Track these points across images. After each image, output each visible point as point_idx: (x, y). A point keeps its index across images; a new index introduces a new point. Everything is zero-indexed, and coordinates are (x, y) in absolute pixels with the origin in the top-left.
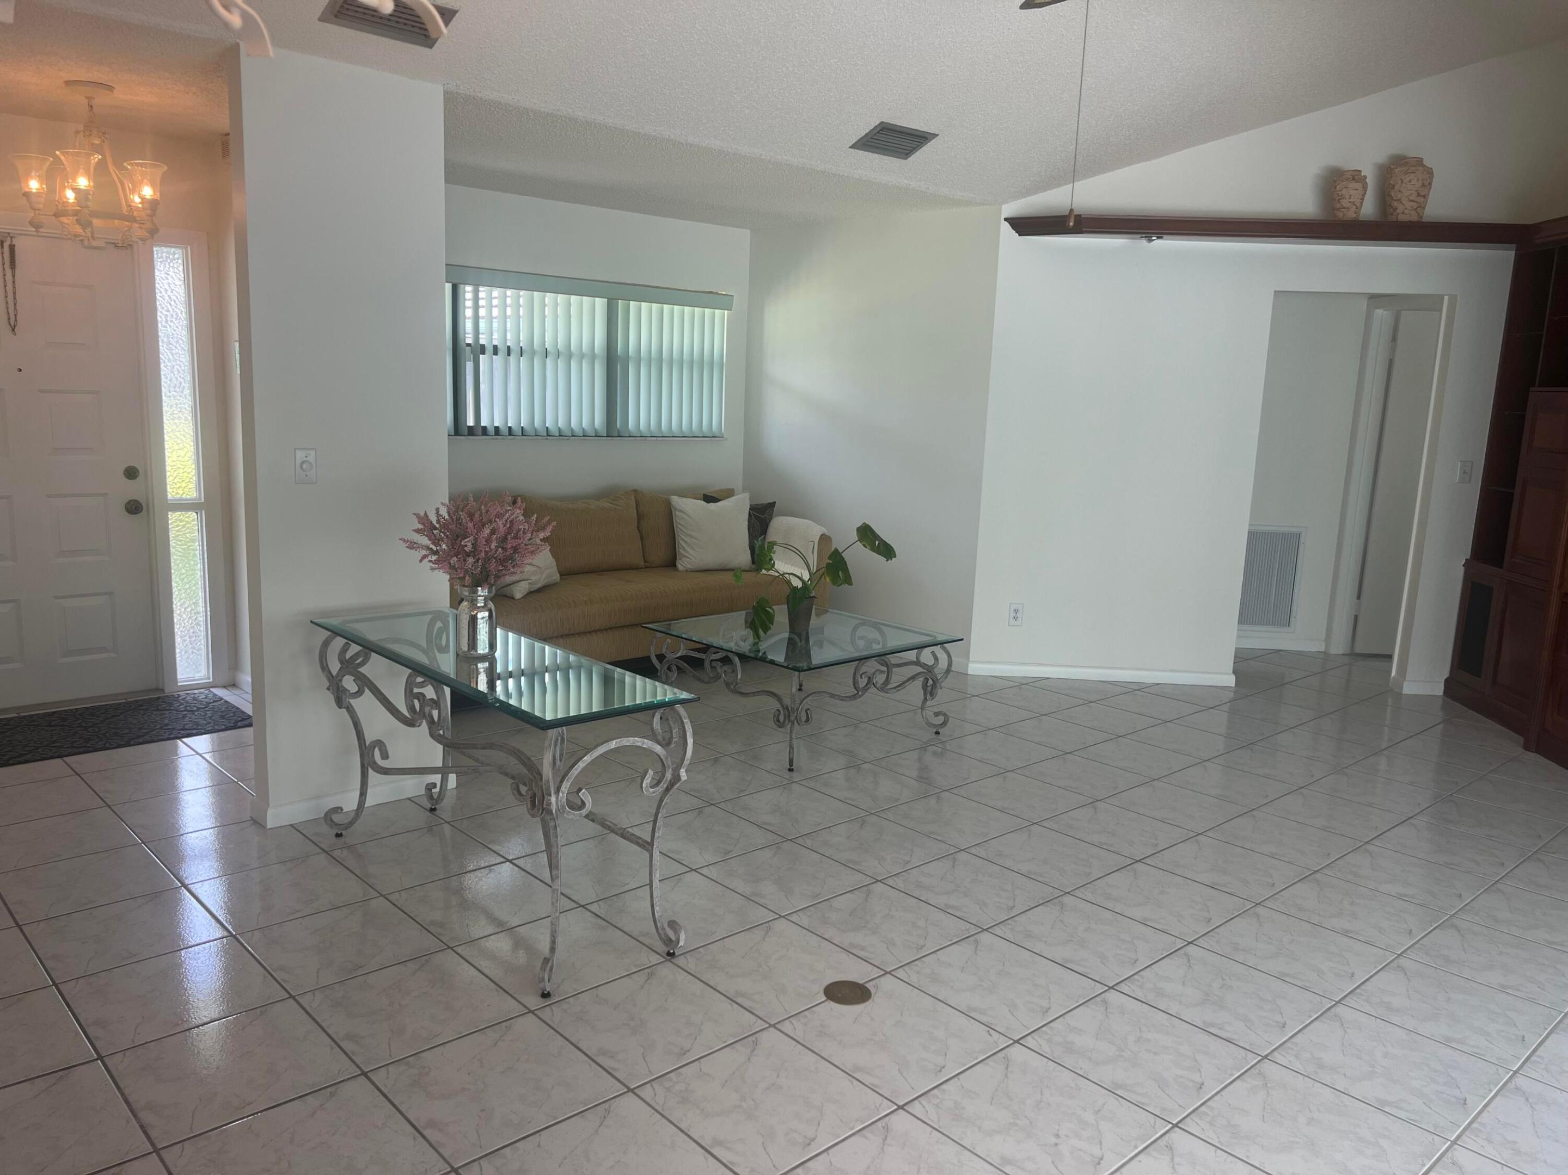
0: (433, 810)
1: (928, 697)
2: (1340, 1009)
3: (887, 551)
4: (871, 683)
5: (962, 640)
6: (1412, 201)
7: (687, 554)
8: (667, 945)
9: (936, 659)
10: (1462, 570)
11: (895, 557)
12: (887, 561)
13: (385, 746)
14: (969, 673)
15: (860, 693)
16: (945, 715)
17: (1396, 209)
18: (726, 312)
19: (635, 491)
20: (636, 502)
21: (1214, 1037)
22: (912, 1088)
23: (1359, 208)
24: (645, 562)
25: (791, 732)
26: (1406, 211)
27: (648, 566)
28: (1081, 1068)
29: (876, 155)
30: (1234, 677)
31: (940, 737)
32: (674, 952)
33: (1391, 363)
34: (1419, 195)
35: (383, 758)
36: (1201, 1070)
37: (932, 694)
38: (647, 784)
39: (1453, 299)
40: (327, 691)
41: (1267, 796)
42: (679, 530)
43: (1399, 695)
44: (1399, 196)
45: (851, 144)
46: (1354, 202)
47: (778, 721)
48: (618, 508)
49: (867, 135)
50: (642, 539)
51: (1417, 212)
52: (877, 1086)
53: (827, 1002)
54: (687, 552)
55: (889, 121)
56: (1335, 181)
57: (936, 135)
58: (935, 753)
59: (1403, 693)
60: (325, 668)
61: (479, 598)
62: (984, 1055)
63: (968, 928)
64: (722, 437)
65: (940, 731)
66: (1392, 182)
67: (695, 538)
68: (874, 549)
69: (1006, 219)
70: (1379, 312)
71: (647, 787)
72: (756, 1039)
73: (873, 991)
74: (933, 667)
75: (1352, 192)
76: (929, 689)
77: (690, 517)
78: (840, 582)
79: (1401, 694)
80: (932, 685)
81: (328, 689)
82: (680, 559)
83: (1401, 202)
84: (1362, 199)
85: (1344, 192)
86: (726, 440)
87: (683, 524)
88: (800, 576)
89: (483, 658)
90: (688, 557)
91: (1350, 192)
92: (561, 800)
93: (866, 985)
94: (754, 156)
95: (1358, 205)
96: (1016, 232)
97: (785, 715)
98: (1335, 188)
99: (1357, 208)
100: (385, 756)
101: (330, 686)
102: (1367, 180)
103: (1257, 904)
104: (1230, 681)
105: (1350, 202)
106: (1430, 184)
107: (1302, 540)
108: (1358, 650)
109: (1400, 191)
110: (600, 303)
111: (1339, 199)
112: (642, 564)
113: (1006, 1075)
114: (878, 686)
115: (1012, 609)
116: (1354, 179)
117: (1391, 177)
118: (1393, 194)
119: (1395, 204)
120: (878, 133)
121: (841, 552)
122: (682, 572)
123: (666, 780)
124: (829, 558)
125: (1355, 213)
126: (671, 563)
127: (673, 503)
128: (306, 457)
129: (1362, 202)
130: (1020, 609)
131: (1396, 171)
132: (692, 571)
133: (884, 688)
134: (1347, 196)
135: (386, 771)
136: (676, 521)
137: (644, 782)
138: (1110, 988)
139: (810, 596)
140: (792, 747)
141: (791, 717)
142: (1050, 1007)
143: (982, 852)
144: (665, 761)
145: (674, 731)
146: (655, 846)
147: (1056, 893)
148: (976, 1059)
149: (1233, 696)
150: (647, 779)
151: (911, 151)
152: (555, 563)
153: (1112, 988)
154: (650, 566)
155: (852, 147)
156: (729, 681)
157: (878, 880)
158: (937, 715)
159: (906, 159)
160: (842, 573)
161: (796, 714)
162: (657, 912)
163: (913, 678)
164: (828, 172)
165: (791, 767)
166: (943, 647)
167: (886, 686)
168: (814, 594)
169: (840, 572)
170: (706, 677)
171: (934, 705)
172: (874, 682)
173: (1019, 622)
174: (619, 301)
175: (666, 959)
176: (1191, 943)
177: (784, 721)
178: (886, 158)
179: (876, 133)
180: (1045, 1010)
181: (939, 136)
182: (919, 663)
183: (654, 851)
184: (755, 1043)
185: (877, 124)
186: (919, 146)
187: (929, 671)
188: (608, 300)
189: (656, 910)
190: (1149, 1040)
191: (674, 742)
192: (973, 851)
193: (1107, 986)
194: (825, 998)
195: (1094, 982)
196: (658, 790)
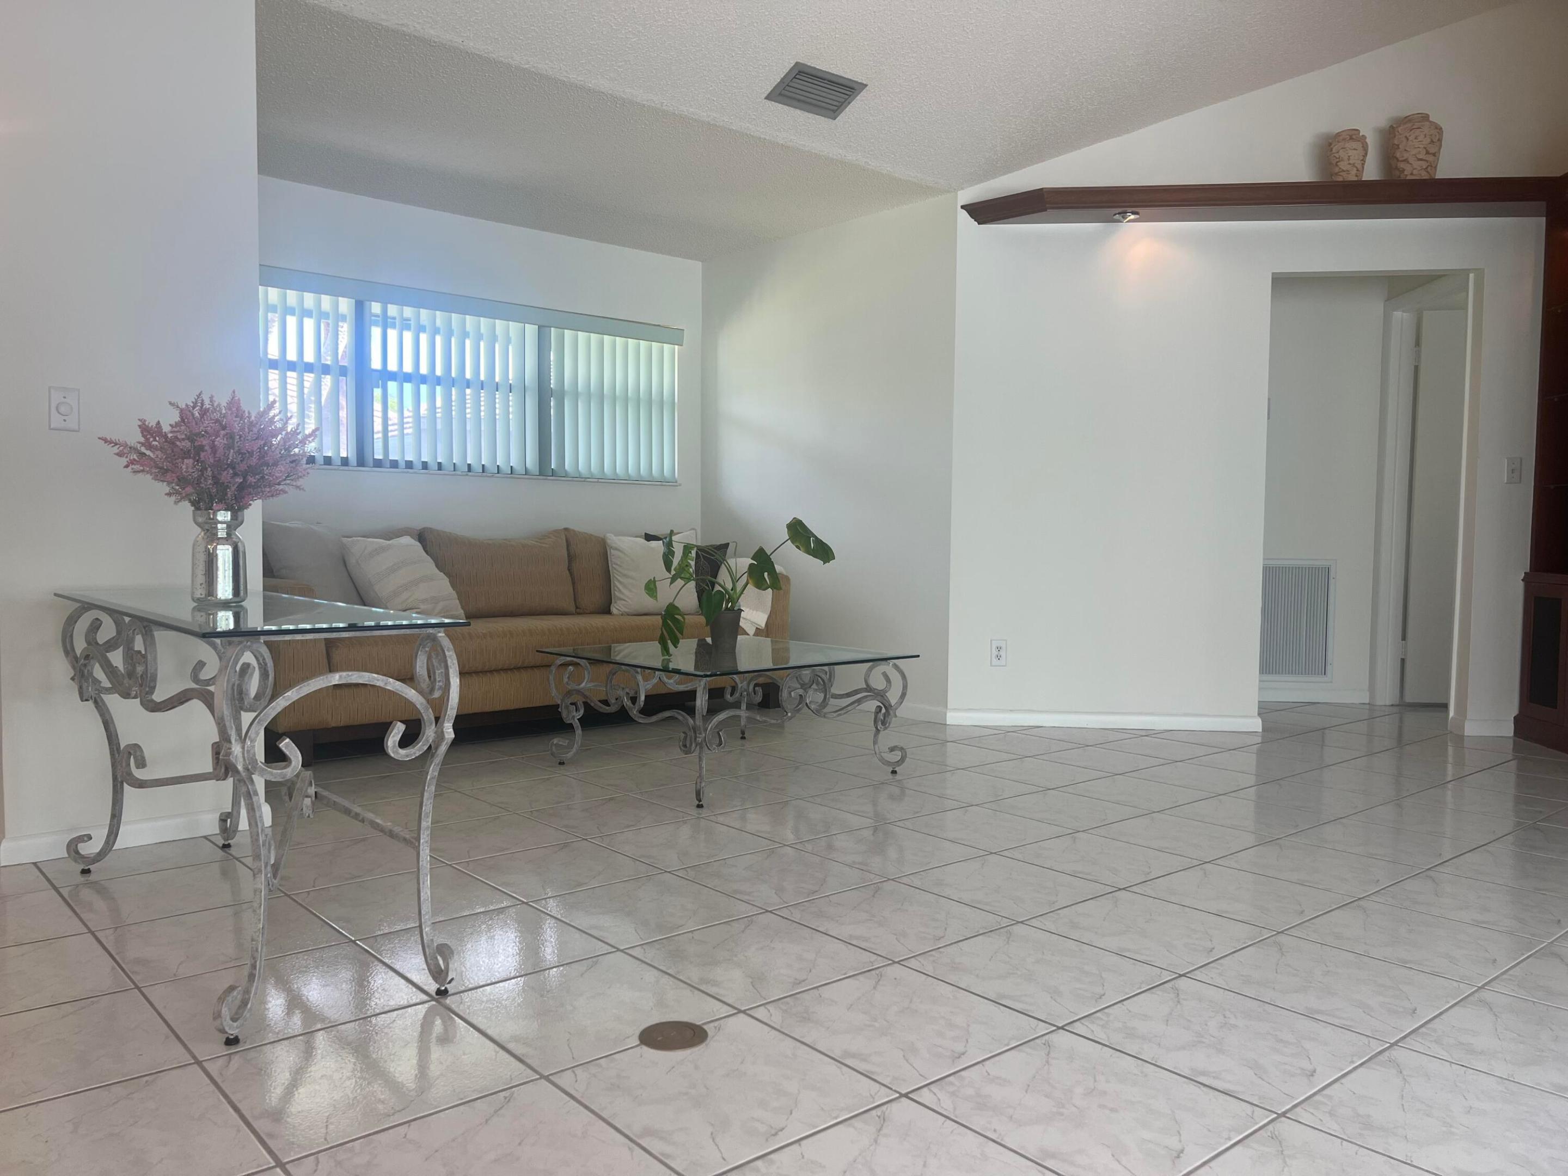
0: (226, 847)
1: (880, 726)
2: (1396, 1053)
3: (823, 552)
4: (804, 704)
5: (918, 656)
6: (1421, 160)
7: (622, 596)
8: (436, 979)
9: (889, 681)
10: (1522, 584)
11: (834, 558)
12: (824, 564)
13: (142, 751)
14: (948, 723)
15: (789, 714)
16: (902, 749)
17: (1404, 170)
18: (676, 347)
19: (566, 529)
20: (567, 542)
21: (1205, 1089)
22: (724, 1159)
23: (1360, 171)
24: (577, 608)
25: (700, 758)
26: (1415, 172)
27: (579, 611)
28: (995, 1131)
29: (799, 112)
30: (1259, 721)
31: (898, 777)
32: (446, 988)
33: (1417, 369)
34: (1427, 153)
35: (138, 767)
36: (1181, 1132)
37: (883, 723)
38: (394, 742)
39: (1480, 273)
40: (71, 681)
41: (1297, 826)
42: (615, 571)
43: (1460, 739)
44: (1406, 155)
45: (766, 94)
46: (1354, 164)
47: (685, 746)
48: (544, 545)
49: (782, 80)
50: (574, 583)
51: (1428, 172)
52: (668, 1156)
53: (639, 1048)
54: (623, 594)
55: (805, 62)
56: (1330, 144)
57: (864, 86)
58: (892, 797)
59: (1465, 734)
60: (68, 650)
61: (219, 526)
62: (849, 1113)
63: (872, 960)
64: (676, 482)
65: (897, 769)
66: (1396, 142)
67: (630, 576)
68: (809, 551)
69: (962, 207)
70: (1398, 315)
71: (394, 746)
72: (511, 1094)
73: (710, 1033)
74: (885, 691)
75: (1351, 153)
76: (881, 716)
77: (626, 555)
78: (767, 586)
79: (1463, 736)
80: (885, 714)
81: (73, 679)
82: (616, 602)
83: (1408, 162)
84: (1363, 161)
85: (1342, 153)
86: (680, 485)
87: (619, 563)
88: (723, 584)
89: (225, 605)
90: (623, 600)
91: (1350, 153)
93: (705, 1027)
94: (653, 105)
95: (1359, 167)
96: (975, 221)
97: (691, 737)
98: (1331, 150)
99: (1358, 170)
100: (141, 764)
101: (75, 675)
102: (1368, 140)
103: (1279, 933)
104: (1256, 724)
105: (1349, 164)
106: (1440, 140)
107: (1332, 575)
108: (1409, 699)
109: (1405, 150)
110: (531, 330)
111: (1337, 162)
112: (573, 609)
113: (875, 1140)
114: (813, 707)
115: (994, 647)
116: (1351, 138)
117: (1395, 137)
118: (1398, 155)
119: (1402, 165)
120: (795, 78)
121: (769, 554)
122: (617, 615)
123: (427, 740)
124: (752, 559)
125: (1357, 176)
126: (606, 610)
127: (609, 541)
128: (65, 397)
129: (1363, 164)
130: (1004, 646)
131: (1400, 129)
132: (628, 615)
133: (818, 712)
134: (1346, 158)
135: (141, 784)
136: (611, 561)
137: (390, 739)
138: (1059, 1028)
139: (736, 608)
140: (700, 776)
141: (698, 739)
142: (966, 1051)
143: (916, 882)
144: (422, 711)
145: (437, 672)
146: (422, 841)
147: (1005, 922)
148: (836, 1118)
149: (1259, 740)
150: (393, 736)
151: (839, 107)
152: (455, 596)
153: (1062, 1028)
154: (581, 611)
155: (768, 98)
156: (632, 706)
157: (767, 911)
158: (892, 749)
159: (835, 119)
160: (768, 575)
161: (704, 735)
162: (427, 935)
163: (859, 701)
164: (746, 134)
165: (701, 803)
166: (896, 667)
167: (824, 708)
168: (740, 606)
169: (766, 574)
170: (609, 705)
171: (889, 738)
172: (808, 702)
173: (1002, 662)
174: (552, 329)
175: (433, 999)
176: (1184, 975)
177: (691, 745)
178: (810, 115)
179: (794, 79)
180: (956, 1055)
181: (867, 88)
182: (868, 688)
183: (421, 847)
184: (508, 1100)
185: (792, 65)
186: (846, 99)
187: (880, 695)
188: (540, 328)
189: (426, 932)
190: (1105, 1093)
191: (437, 687)
192: (905, 880)
193: (1054, 1026)
194: (638, 1042)
195: (1036, 1021)
196: (415, 753)
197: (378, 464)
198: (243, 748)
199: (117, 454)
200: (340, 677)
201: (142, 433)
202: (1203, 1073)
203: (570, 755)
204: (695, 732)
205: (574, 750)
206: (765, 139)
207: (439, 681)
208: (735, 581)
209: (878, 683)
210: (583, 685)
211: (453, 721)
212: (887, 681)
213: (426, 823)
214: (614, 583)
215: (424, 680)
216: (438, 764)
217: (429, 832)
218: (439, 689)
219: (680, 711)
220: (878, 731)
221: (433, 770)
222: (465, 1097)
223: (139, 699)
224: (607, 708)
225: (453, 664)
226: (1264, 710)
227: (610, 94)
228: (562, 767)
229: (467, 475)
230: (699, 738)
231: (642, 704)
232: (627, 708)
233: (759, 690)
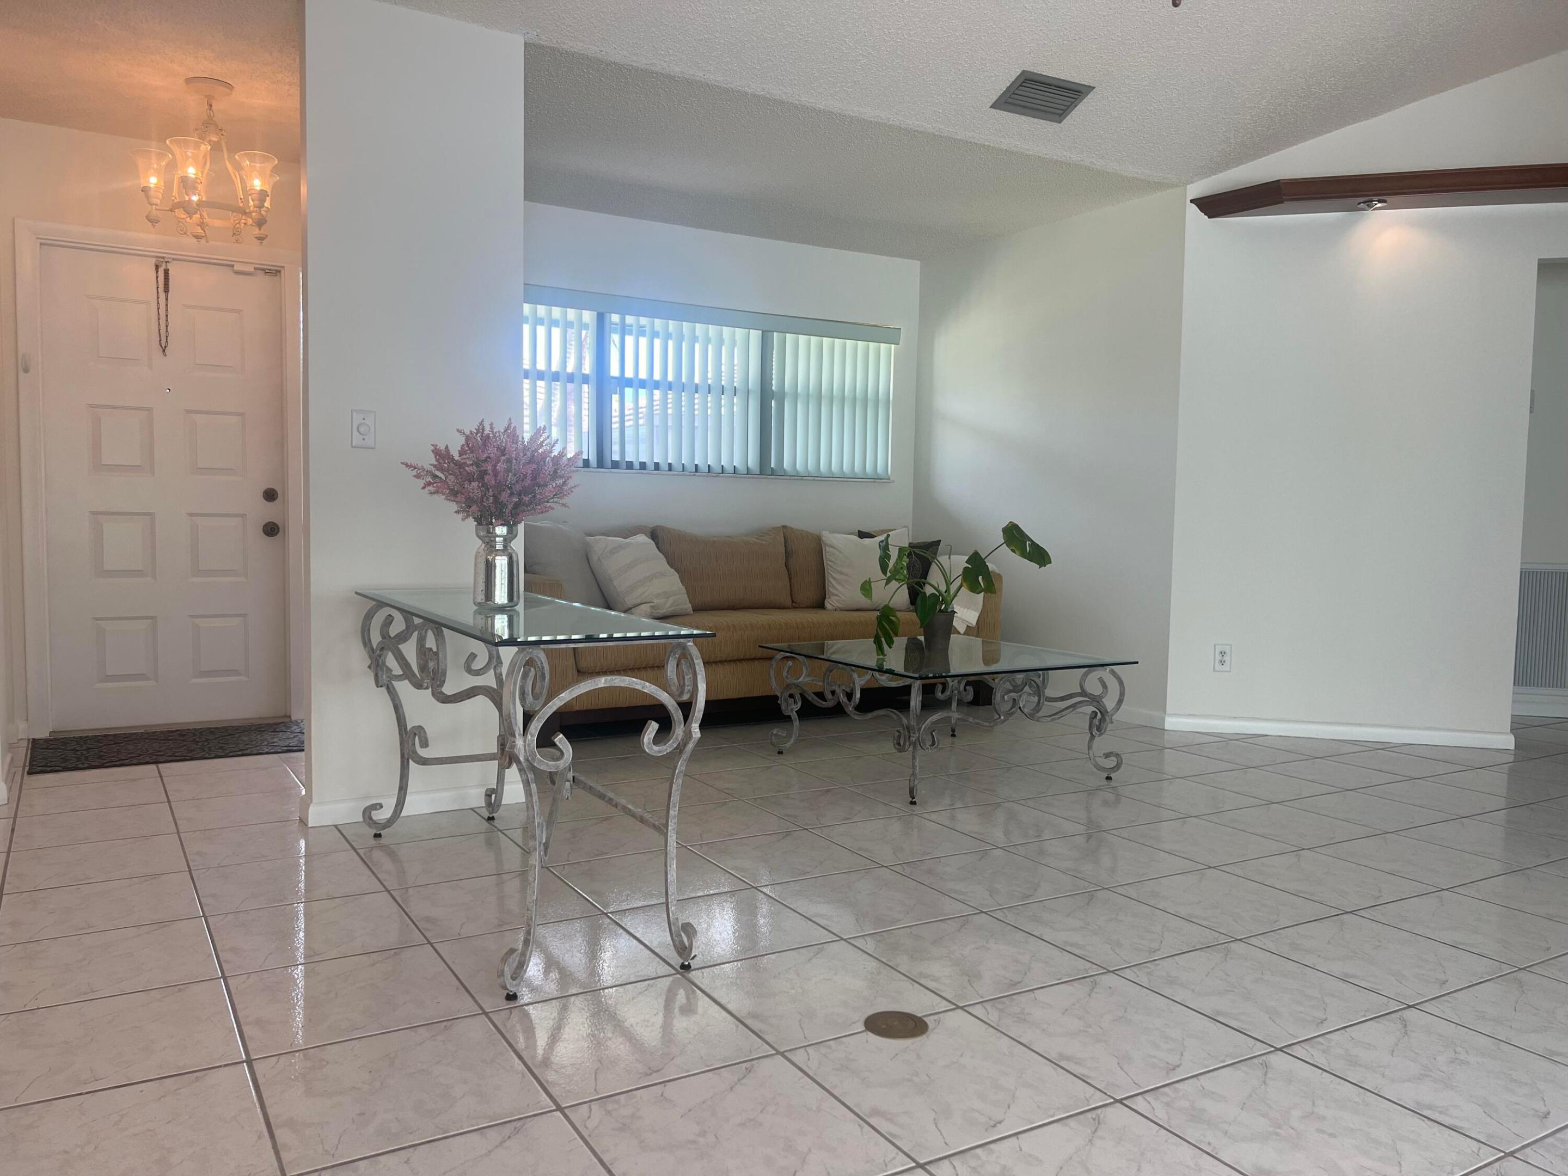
0: (491, 819)
1: (1095, 732)
3: (1039, 556)
4: (1017, 707)
5: (1137, 663)
7: (835, 592)
8: (680, 954)
9: (1105, 686)
11: (1050, 563)
12: (1040, 567)
13: (425, 732)
14: (1166, 728)
15: (1002, 718)
16: (1117, 755)
18: (893, 346)
19: (784, 527)
20: (785, 539)
21: (1431, 1124)
22: (946, 1143)
24: (793, 602)
25: (914, 758)
27: (795, 605)
28: (1209, 1144)
29: (1023, 118)
30: (1512, 738)
31: (1113, 783)
32: (689, 963)
35: (422, 747)
36: (1402, 1163)
37: (1099, 729)
38: (649, 739)
40: (368, 669)
41: (1550, 856)
42: (829, 567)
45: (990, 104)
47: (899, 744)
48: (764, 542)
49: (1008, 89)
50: (789, 577)
52: (897, 1138)
53: (865, 1034)
54: (836, 589)
55: (1031, 69)
57: (1091, 88)
58: (1106, 803)
60: (366, 642)
61: (497, 539)
62: (1064, 1113)
63: (1086, 967)
64: (889, 479)
65: (1112, 775)
67: (846, 575)
68: (1024, 555)
69: (1192, 201)
71: (649, 743)
72: (753, 1066)
73: (931, 1025)
74: (1101, 697)
76: (1096, 722)
77: (840, 552)
78: (980, 589)
80: (1100, 720)
81: (369, 667)
82: (830, 598)
86: (893, 482)
87: (833, 560)
88: (936, 586)
89: (501, 609)
90: (836, 595)
92: (529, 745)
93: (925, 1019)
94: (880, 121)
96: (1205, 214)
97: (905, 736)
100: (425, 744)
101: (371, 663)
103: (1520, 969)
104: (1509, 742)
110: (755, 335)
112: (789, 603)
113: (1090, 1141)
114: (1026, 710)
115: (1217, 653)
120: (1021, 85)
121: (983, 558)
122: (830, 610)
123: (677, 739)
124: (966, 562)
126: (820, 605)
127: (824, 538)
128: (364, 419)
130: (1228, 651)
132: (841, 610)
133: (1031, 716)
135: (424, 762)
136: (826, 558)
137: (645, 737)
138: (1277, 1049)
139: (949, 610)
140: (913, 774)
141: (911, 738)
142: (1181, 1064)
143: (1132, 892)
144: (673, 712)
145: (686, 677)
146: (670, 828)
147: (1222, 939)
148: (1052, 1116)
149: (1511, 758)
150: (649, 734)
151: (1064, 111)
152: (685, 591)
153: (1281, 1050)
154: (797, 605)
155: (993, 106)
156: (847, 702)
157: (982, 912)
158: (1107, 756)
159: (1060, 123)
160: (983, 578)
161: (917, 735)
162: (673, 914)
163: (1074, 706)
164: (971, 143)
165: (914, 800)
166: (1113, 672)
167: (1038, 713)
168: (953, 608)
169: (980, 578)
170: (825, 700)
171: (1103, 743)
172: (1021, 706)
173: (1226, 667)
174: (775, 333)
175: (678, 973)
176: (1412, 1006)
177: (905, 744)
178: (1036, 120)
179: (1021, 88)
180: (1171, 1067)
181: (1095, 90)
182: (1083, 693)
183: (669, 833)
184: (749, 1070)
185: (1018, 74)
186: (1073, 103)
187: (1095, 700)
188: (762, 332)
189: (672, 911)
190: (1324, 1118)
191: (686, 691)
192: (1119, 890)
193: (1273, 1047)
194: (864, 1028)
195: (1253, 1041)
196: (666, 750)
197: (615, 465)
198: (525, 741)
199: (415, 476)
200: (606, 680)
201: (436, 457)
202: (1430, 1107)
203: (788, 745)
204: (909, 732)
205: (792, 741)
206: (989, 146)
207: (688, 686)
208: (948, 584)
209: (1093, 687)
210: (801, 679)
211: (699, 722)
212: (1103, 687)
213: (673, 812)
214: (828, 579)
215: (674, 683)
216: (685, 760)
217: (676, 821)
218: (687, 693)
219: (895, 711)
220: (1093, 737)
221: (681, 766)
222: (712, 1065)
223: (430, 689)
224: (824, 703)
225: (701, 671)
226: (1519, 726)
227: (839, 114)
228: (781, 756)
229: (694, 475)
230: (913, 737)
231: (857, 701)
232: (843, 705)
233: (970, 689)
